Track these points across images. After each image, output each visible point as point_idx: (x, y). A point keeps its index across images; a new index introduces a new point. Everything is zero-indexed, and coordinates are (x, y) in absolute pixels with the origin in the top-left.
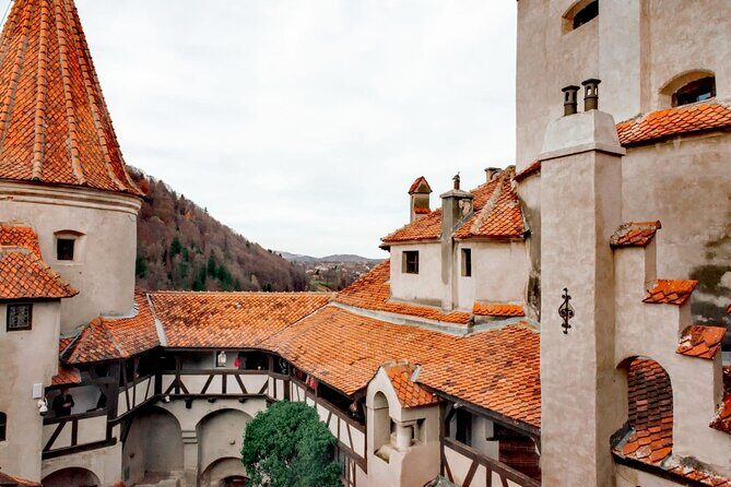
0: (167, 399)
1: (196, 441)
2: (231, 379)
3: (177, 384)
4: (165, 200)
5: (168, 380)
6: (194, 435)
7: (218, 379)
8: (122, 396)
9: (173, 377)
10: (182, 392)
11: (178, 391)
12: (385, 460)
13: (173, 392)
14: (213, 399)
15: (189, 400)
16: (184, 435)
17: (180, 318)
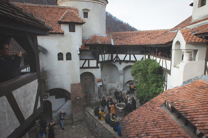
0: (114, 61)
1: (122, 74)
2: (132, 56)
3: (117, 57)
4: (128, 28)
5: (114, 56)
6: (122, 72)
7: (128, 56)
8: (100, 56)
9: (116, 55)
10: (118, 59)
11: (117, 59)
12: (177, 68)
13: (116, 59)
14: (127, 62)
15: (120, 62)
16: (119, 72)
17: (118, 39)
